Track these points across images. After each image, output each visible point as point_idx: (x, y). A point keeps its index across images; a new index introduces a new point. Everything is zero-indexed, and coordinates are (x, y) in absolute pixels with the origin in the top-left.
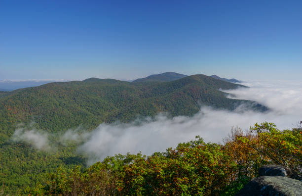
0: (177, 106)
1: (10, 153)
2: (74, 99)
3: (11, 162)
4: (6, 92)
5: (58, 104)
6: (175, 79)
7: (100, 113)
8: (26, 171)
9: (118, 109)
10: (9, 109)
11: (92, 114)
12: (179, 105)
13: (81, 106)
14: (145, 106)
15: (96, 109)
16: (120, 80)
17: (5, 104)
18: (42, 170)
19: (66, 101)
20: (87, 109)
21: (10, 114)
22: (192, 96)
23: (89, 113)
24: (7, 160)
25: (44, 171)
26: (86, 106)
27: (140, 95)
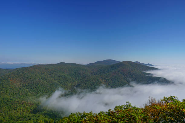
0: (114, 80)
1: (10, 107)
2: (51, 75)
3: (10, 113)
4: (10, 70)
5: (41, 78)
6: (113, 64)
7: (66, 84)
8: (19, 119)
9: (77, 82)
10: (11, 80)
11: (61, 84)
12: (115, 79)
13: (55, 79)
14: (94, 80)
15: (64, 81)
16: (79, 64)
17: (8, 77)
18: (29, 119)
19: (45, 76)
20: (58, 81)
21: (12, 83)
22: (123, 74)
23: (59, 83)
24: (8, 112)
25: (30, 119)
26: (58, 79)
27: (91, 74)
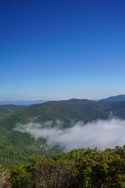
1: (25, 141)
2: (62, 111)
3: (25, 147)
4: (24, 106)
5: (53, 114)
8: (33, 153)
10: (26, 116)
13: (66, 115)
16: (91, 100)
17: (23, 113)
18: (42, 153)
19: (57, 112)
20: (70, 117)
21: (26, 119)
24: (23, 145)
25: (43, 154)
26: (70, 116)
27: (104, 110)
